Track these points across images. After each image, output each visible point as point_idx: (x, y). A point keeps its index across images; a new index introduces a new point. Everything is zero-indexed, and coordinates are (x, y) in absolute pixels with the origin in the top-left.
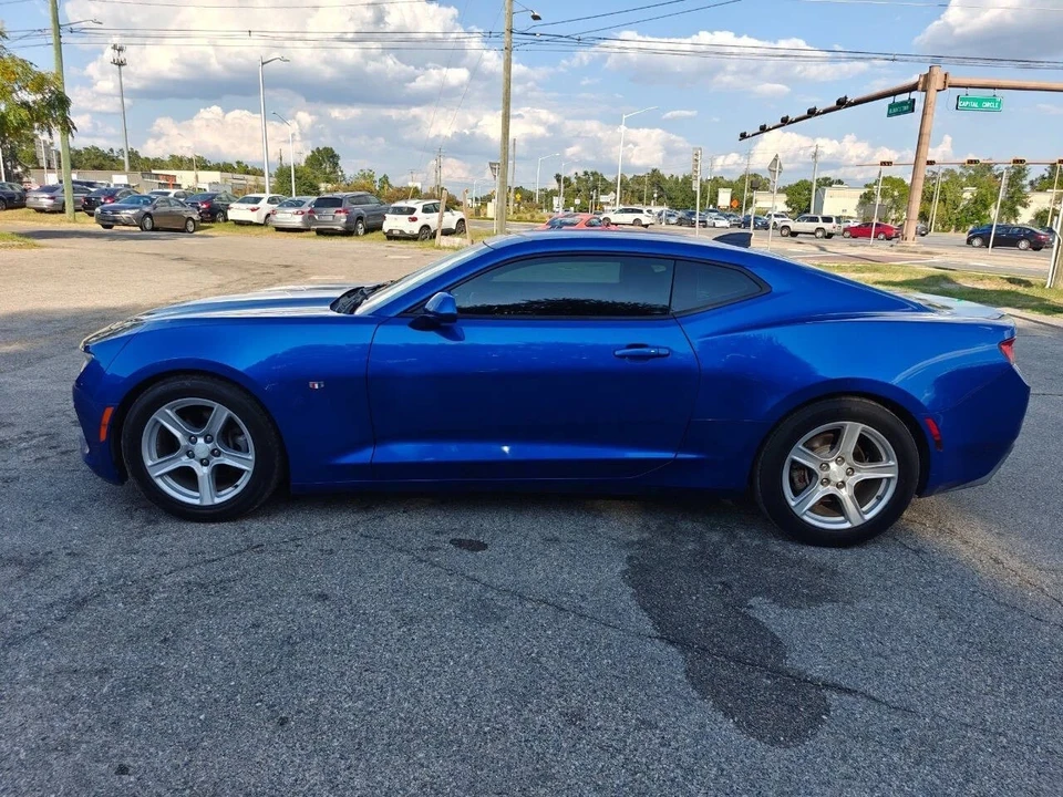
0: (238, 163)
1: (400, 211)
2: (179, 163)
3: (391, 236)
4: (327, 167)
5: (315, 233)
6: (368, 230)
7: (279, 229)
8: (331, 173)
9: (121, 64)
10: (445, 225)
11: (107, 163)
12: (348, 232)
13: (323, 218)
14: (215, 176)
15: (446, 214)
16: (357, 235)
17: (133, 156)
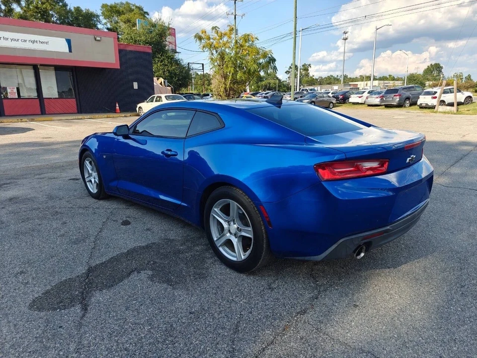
0: (390, 76)
1: (428, 93)
2: (362, 78)
3: (421, 107)
4: (435, 73)
5: (384, 106)
6: (411, 105)
7: (369, 105)
8: (437, 76)
9: (346, 39)
10: (458, 100)
11: (332, 81)
12: (400, 105)
13: (388, 99)
14: (376, 83)
15: (457, 94)
16: (405, 107)
17: (345, 77)
